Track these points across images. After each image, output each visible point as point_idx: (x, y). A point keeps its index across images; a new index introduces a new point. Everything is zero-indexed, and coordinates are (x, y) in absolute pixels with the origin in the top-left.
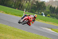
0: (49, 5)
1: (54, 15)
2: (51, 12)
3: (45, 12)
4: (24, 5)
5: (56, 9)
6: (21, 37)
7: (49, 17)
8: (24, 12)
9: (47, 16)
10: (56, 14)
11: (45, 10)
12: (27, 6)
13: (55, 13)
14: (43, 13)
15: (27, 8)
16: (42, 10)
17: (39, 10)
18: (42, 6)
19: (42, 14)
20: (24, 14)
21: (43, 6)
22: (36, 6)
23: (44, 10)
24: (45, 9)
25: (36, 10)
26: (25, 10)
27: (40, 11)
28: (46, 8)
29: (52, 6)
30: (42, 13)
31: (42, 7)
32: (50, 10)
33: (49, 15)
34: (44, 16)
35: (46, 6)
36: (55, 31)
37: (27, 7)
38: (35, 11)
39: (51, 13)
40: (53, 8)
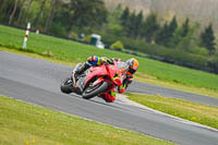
0: (119, 6)
1: (137, 42)
2: (126, 33)
3: (103, 32)
4: (25, 7)
5: (144, 19)
6: (15, 127)
7: (119, 50)
8: (27, 32)
9: (112, 46)
10: (144, 40)
11: (104, 24)
12: (36, 11)
13: (142, 35)
14: (98, 37)
15: (36, 19)
16: (93, 24)
17: (80, 27)
18: (94, 11)
19: (93, 41)
20: (26, 39)
21: (98, 10)
22: (72, 12)
23: (100, 24)
24: (105, 20)
25: (71, 24)
26: (29, 27)
27: (86, 28)
28: (109, 17)
29: (131, 11)
30: (94, 36)
31: (91, 13)
32: (123, 24)
33: (118, 44)
34: (100, 46)
35: (109, 10)
36: (142, 103)
37: (38, 14)
38: (69, 30)
39: (128, 36)
40: (133, 15)
